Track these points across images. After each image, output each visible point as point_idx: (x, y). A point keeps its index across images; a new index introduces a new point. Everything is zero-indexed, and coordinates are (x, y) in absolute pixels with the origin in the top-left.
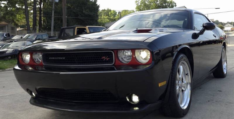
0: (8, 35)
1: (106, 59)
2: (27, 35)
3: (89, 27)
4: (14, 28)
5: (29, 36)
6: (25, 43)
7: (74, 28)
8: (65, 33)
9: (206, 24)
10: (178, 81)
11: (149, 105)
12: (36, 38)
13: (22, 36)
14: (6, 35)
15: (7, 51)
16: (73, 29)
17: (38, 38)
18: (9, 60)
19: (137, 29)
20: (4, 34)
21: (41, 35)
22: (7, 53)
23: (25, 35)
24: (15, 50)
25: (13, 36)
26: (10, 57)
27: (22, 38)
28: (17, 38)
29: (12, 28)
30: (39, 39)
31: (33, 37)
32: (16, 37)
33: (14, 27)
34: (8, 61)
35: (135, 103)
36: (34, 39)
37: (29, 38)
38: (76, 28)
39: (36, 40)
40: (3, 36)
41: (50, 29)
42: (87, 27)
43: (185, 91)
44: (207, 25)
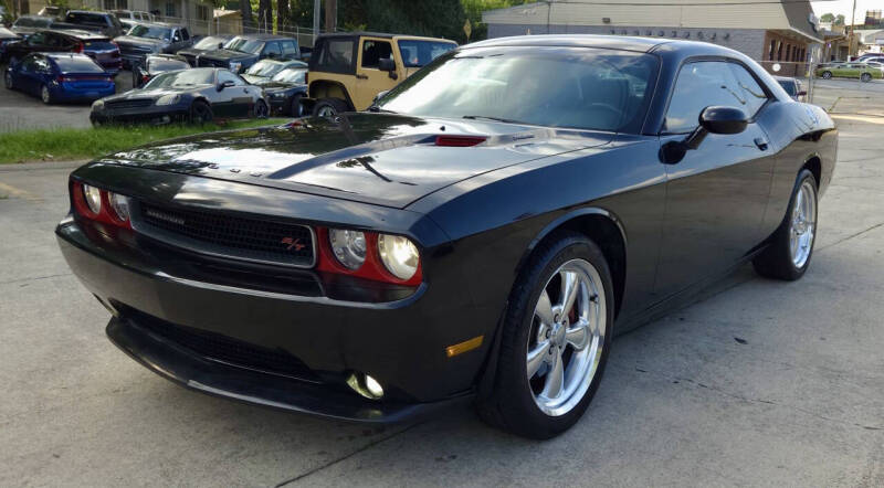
0: (184, 34)
1: (294, 247)
2: (238, 38)
3: (400, 42)
4: (205, 8)
5: (244, 42)
6: (213, 74)
7: (355, 39)
8: (328, 54)
9: (713, 114)
10: (548, 325)
11: (416, 408)
12: (262, 52)
13: (223, 41)
14: (177, 34)
15: (158, 97)
16: (351, 43)
17: (267, 52)
18: (163, 128)
19: (443, 129)
20: (170, 31)
21: (278, 41)
22: (158, 103)
23: (231, 38)
24: (182, 95)
25: (198, 38)
26: (166, 119)
27: (221, 46)
28: (209, 45)
29: (200, 7)
30: (271, 56)
31: (253, 46)
32: (209, 42)
33: (206, 4)
34: (162, 130)
35: (374, 396)
36: (257, 54)
37: (242, 49)
38: (362, 39)
39: (262, 57)
40: (168, 36)
41: (308, 22)
42: (394, 40)
43: (581, 350)
44: (714, 116)
